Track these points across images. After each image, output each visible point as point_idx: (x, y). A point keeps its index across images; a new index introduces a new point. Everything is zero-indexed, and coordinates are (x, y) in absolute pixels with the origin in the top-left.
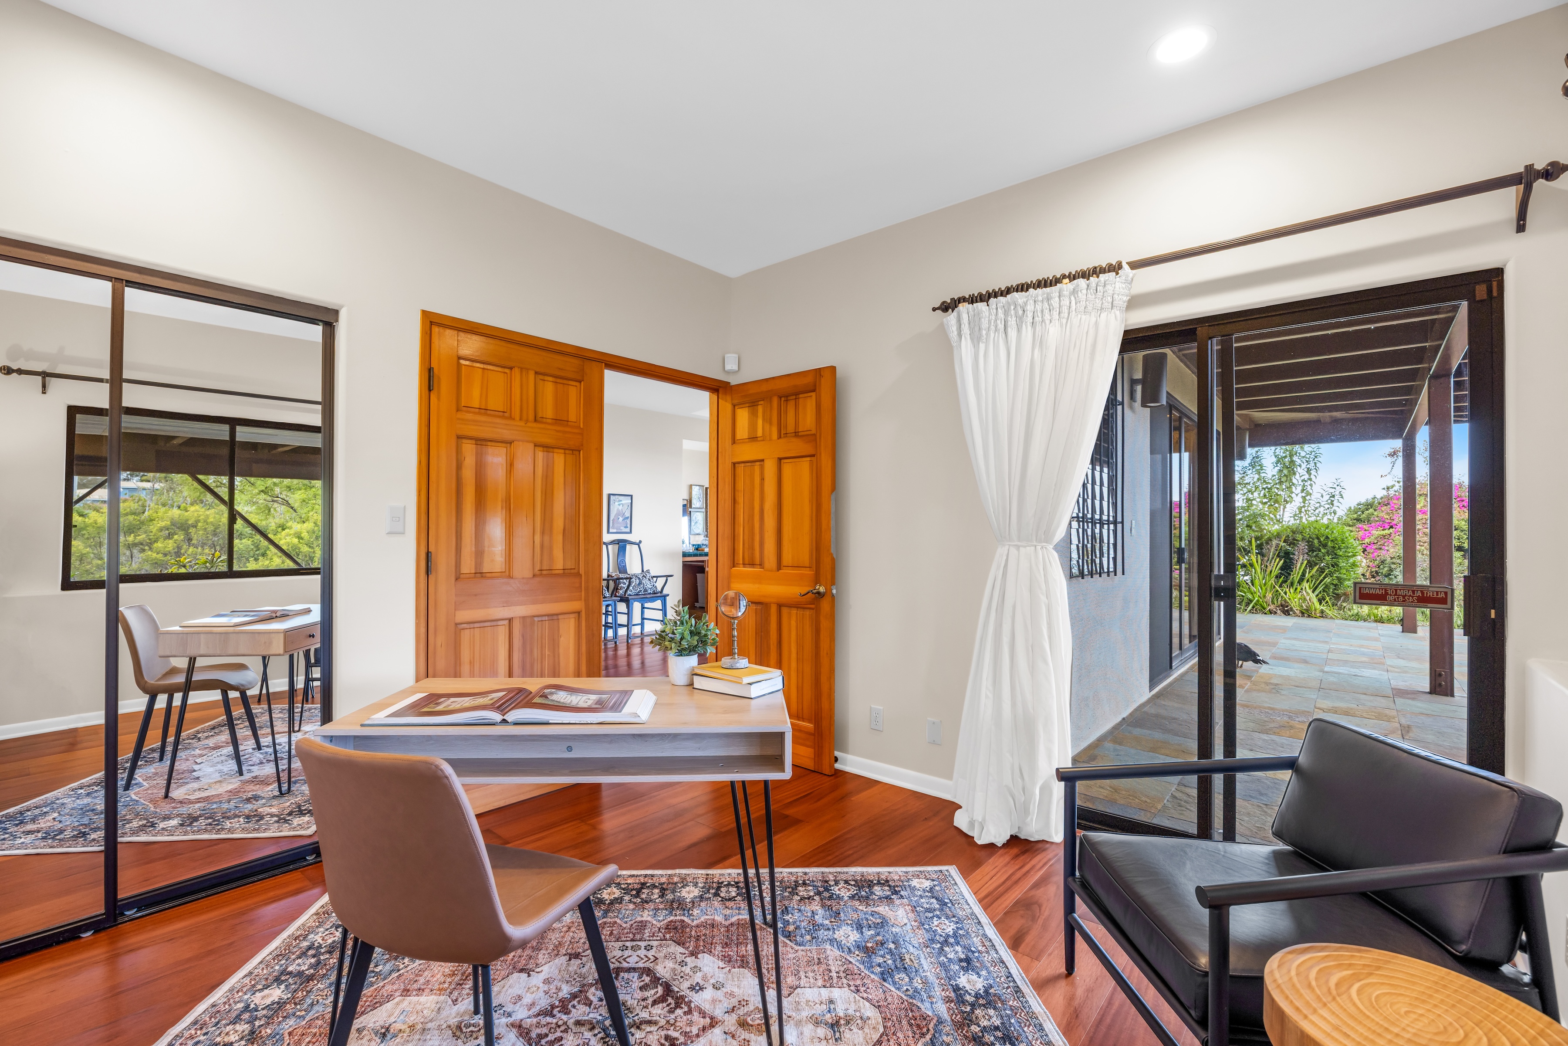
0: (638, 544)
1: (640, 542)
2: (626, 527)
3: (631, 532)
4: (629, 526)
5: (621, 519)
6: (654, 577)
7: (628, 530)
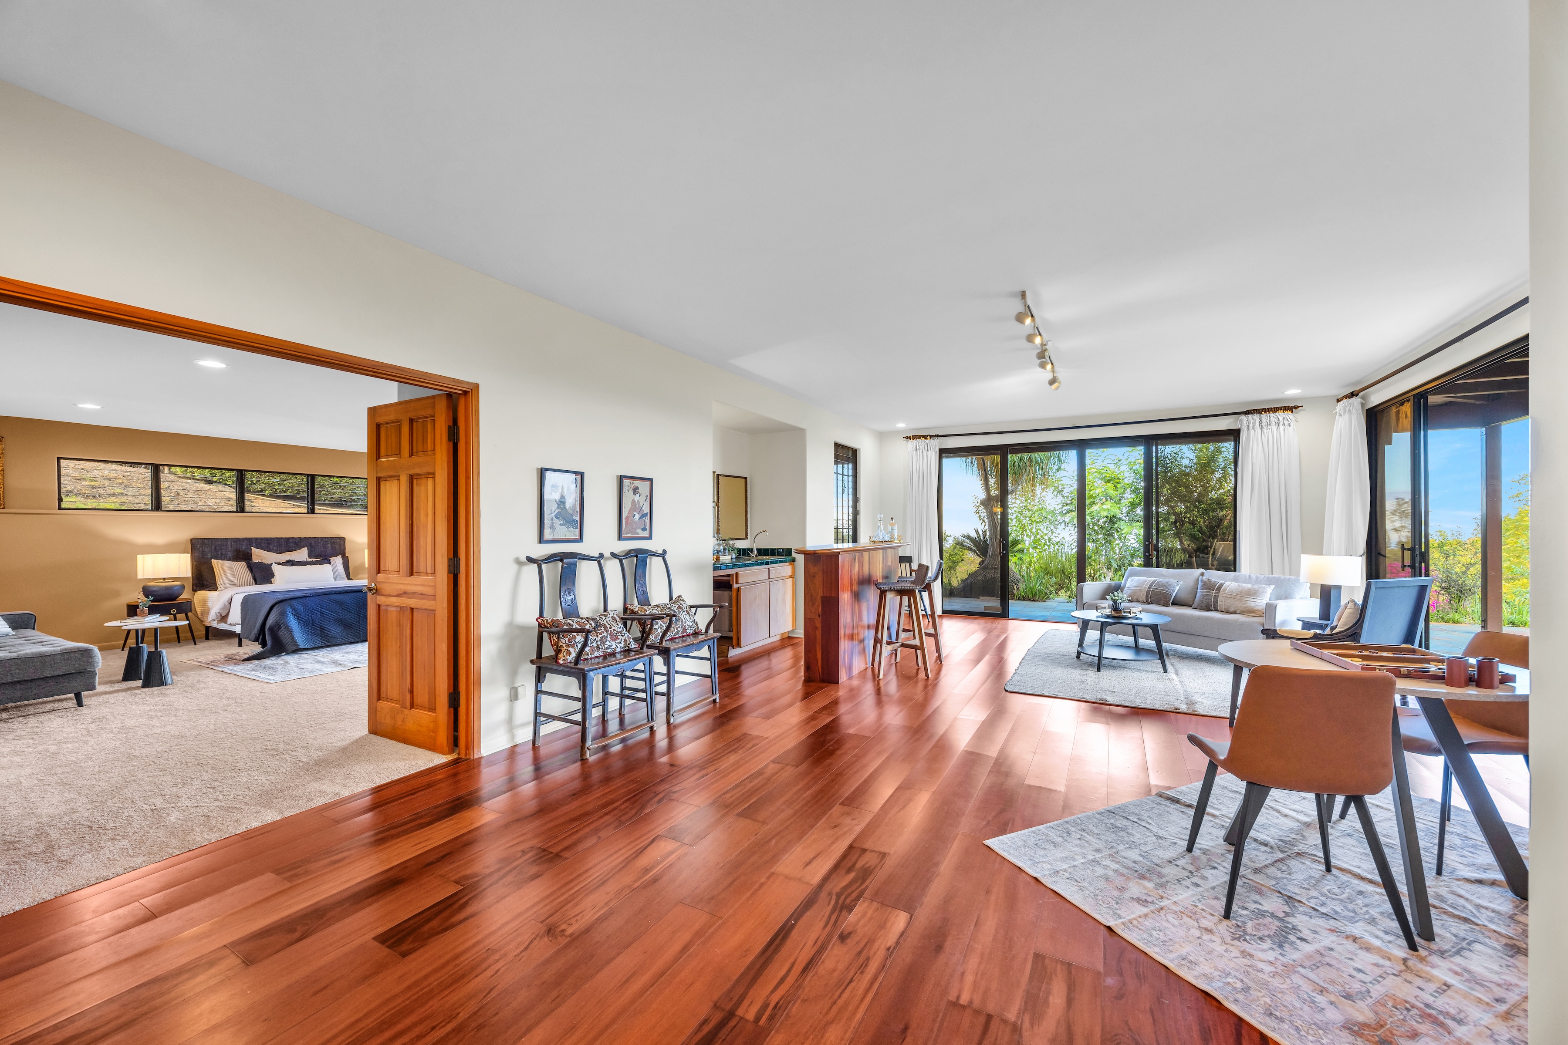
0: (663, 555)
1: (665, 552)
2: (644, 529)
3: (650, 537)
4: (648, 527)
5: (637, 516)
6: (691, 607)
7: (646, 534)
